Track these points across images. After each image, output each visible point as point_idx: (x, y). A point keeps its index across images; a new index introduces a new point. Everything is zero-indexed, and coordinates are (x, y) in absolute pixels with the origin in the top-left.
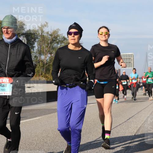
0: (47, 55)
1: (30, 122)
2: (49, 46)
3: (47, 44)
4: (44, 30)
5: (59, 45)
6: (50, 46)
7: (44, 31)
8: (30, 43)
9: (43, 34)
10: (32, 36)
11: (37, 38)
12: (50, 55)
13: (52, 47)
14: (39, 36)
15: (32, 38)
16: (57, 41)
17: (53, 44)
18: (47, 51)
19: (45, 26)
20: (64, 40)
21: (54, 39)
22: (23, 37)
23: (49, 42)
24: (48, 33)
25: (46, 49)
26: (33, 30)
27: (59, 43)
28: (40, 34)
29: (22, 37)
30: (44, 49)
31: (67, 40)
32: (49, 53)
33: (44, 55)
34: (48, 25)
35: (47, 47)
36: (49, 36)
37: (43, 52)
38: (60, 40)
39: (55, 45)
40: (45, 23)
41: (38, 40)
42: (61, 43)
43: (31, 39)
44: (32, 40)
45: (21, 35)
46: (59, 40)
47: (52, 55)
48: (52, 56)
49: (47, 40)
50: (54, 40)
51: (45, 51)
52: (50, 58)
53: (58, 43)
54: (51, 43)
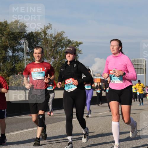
0: (51, 60)
1: (32, 132)
2: (52, 50)
3: (50, 48)
4: (47, 32)
5: (64, 49)
6: (54, 50)
7: (47, 34)
8: (32, 47)
9: (46, 37)
10: (34, 38)
11: (40, 41)
12: (54, 59)
13: (56, 51)
14: (42, 39)
15: (35, 41)
16: (62, 44)
17: (57, 47)
18: (51, 55)
19: (49, 28)
20: (68, 43)
21: (58, 42)
22: (25, 40)
23: (53, 45)
24: (51, 35)
25: (50, 53)
26: (36, 32)
27: (64, 47)
28: (43, 37)
29: (23, 40)
30: (47, 53)
31: (72, 43)
32: (53, 57)
33: (47, 60)
34: (52, 27)
35: (51, 50)
36: (53, 39)
37: (46, 56)
38: (65, 43)
39: (59, 48)
40: (49, 25)
41: (41, 43)
42: (65, 47)
43: (33, 42)
44: (35, 43)
45: (23, 38)
46: (63, 43)
47: (56, 59)
48: (56, 61)
49: (51, 44)
50: (59, 44)
51: (48, 55)
52: (54, 62)
53: (62, 47)
54: (55, 46)
